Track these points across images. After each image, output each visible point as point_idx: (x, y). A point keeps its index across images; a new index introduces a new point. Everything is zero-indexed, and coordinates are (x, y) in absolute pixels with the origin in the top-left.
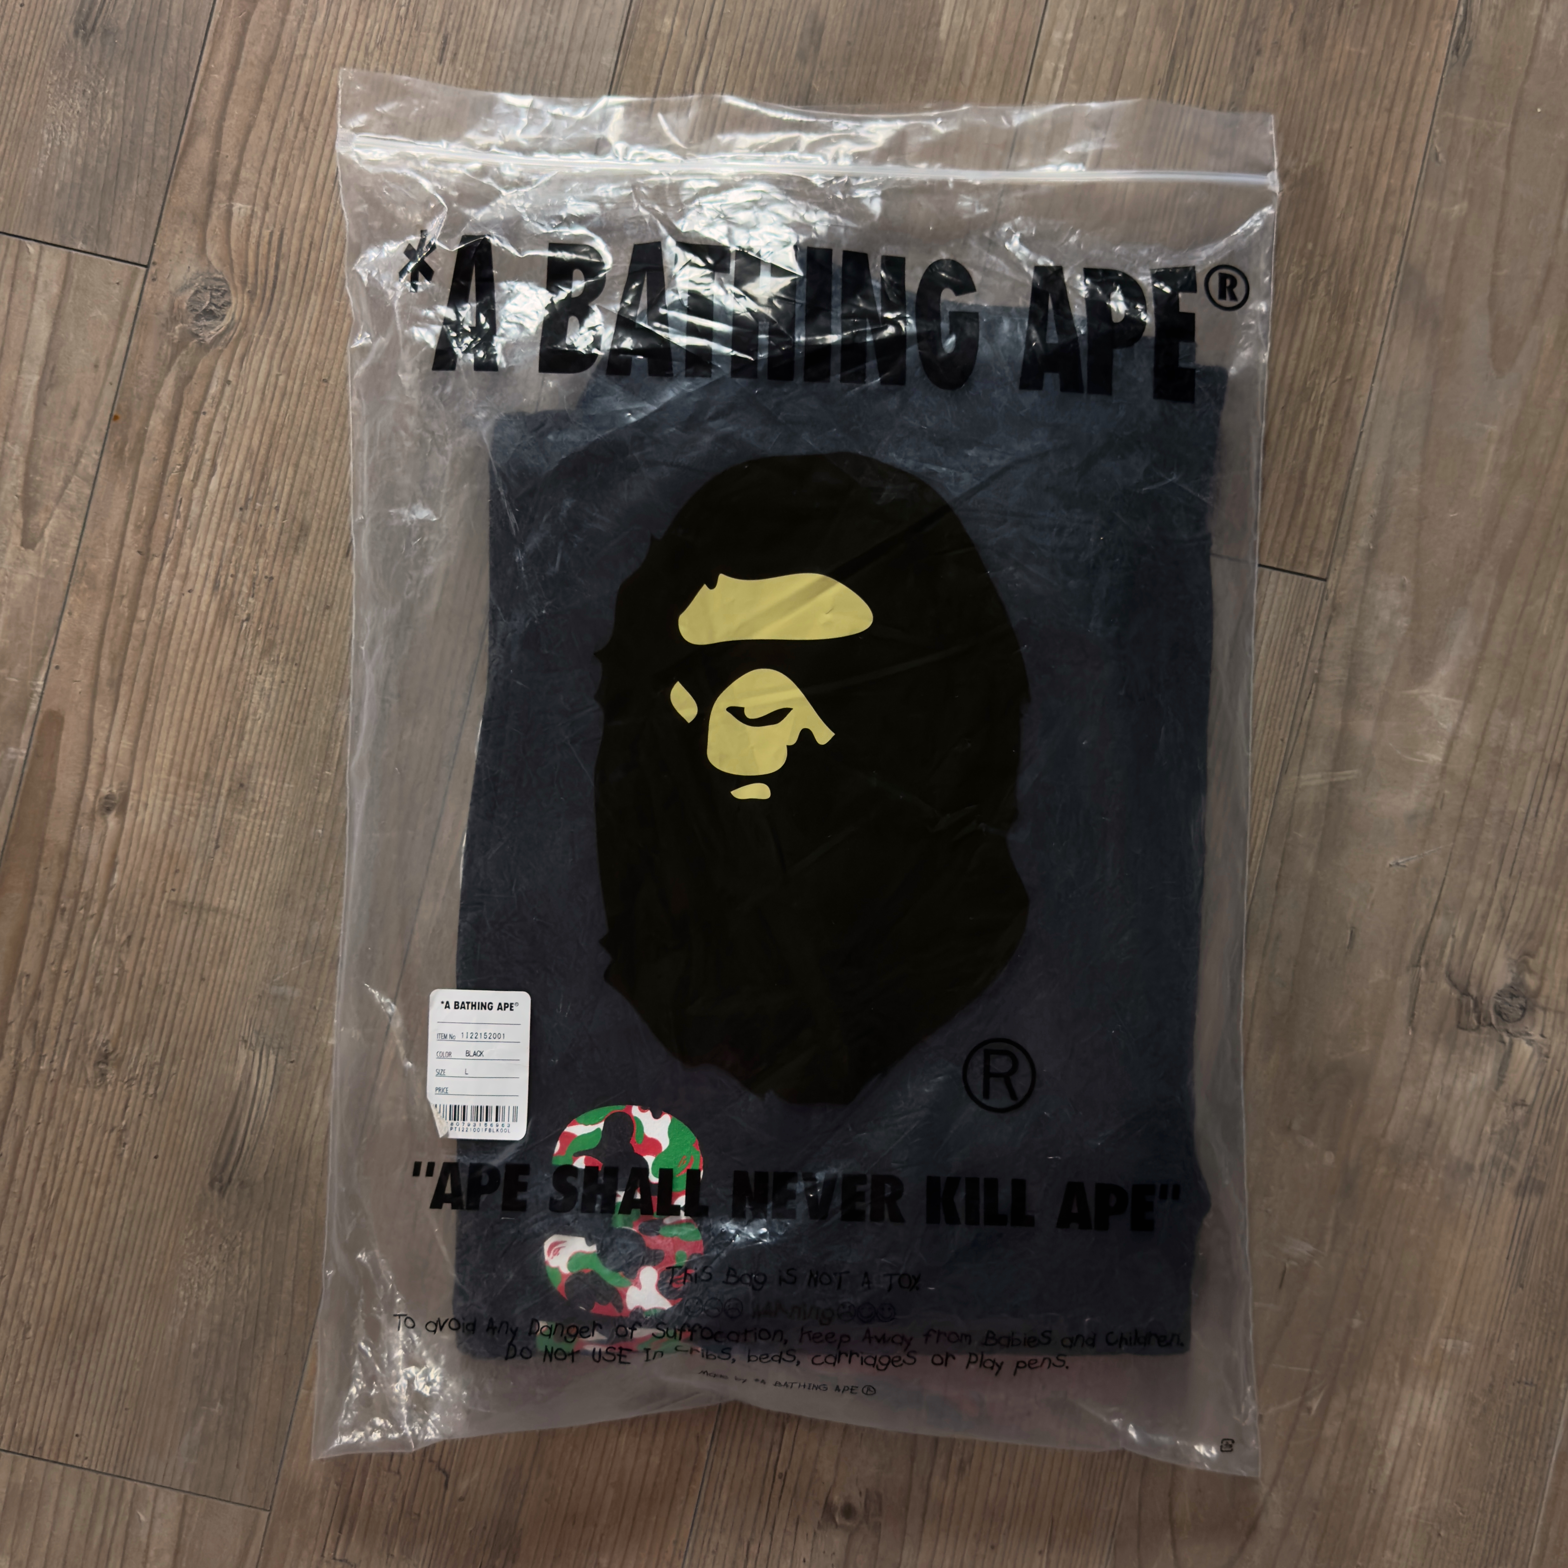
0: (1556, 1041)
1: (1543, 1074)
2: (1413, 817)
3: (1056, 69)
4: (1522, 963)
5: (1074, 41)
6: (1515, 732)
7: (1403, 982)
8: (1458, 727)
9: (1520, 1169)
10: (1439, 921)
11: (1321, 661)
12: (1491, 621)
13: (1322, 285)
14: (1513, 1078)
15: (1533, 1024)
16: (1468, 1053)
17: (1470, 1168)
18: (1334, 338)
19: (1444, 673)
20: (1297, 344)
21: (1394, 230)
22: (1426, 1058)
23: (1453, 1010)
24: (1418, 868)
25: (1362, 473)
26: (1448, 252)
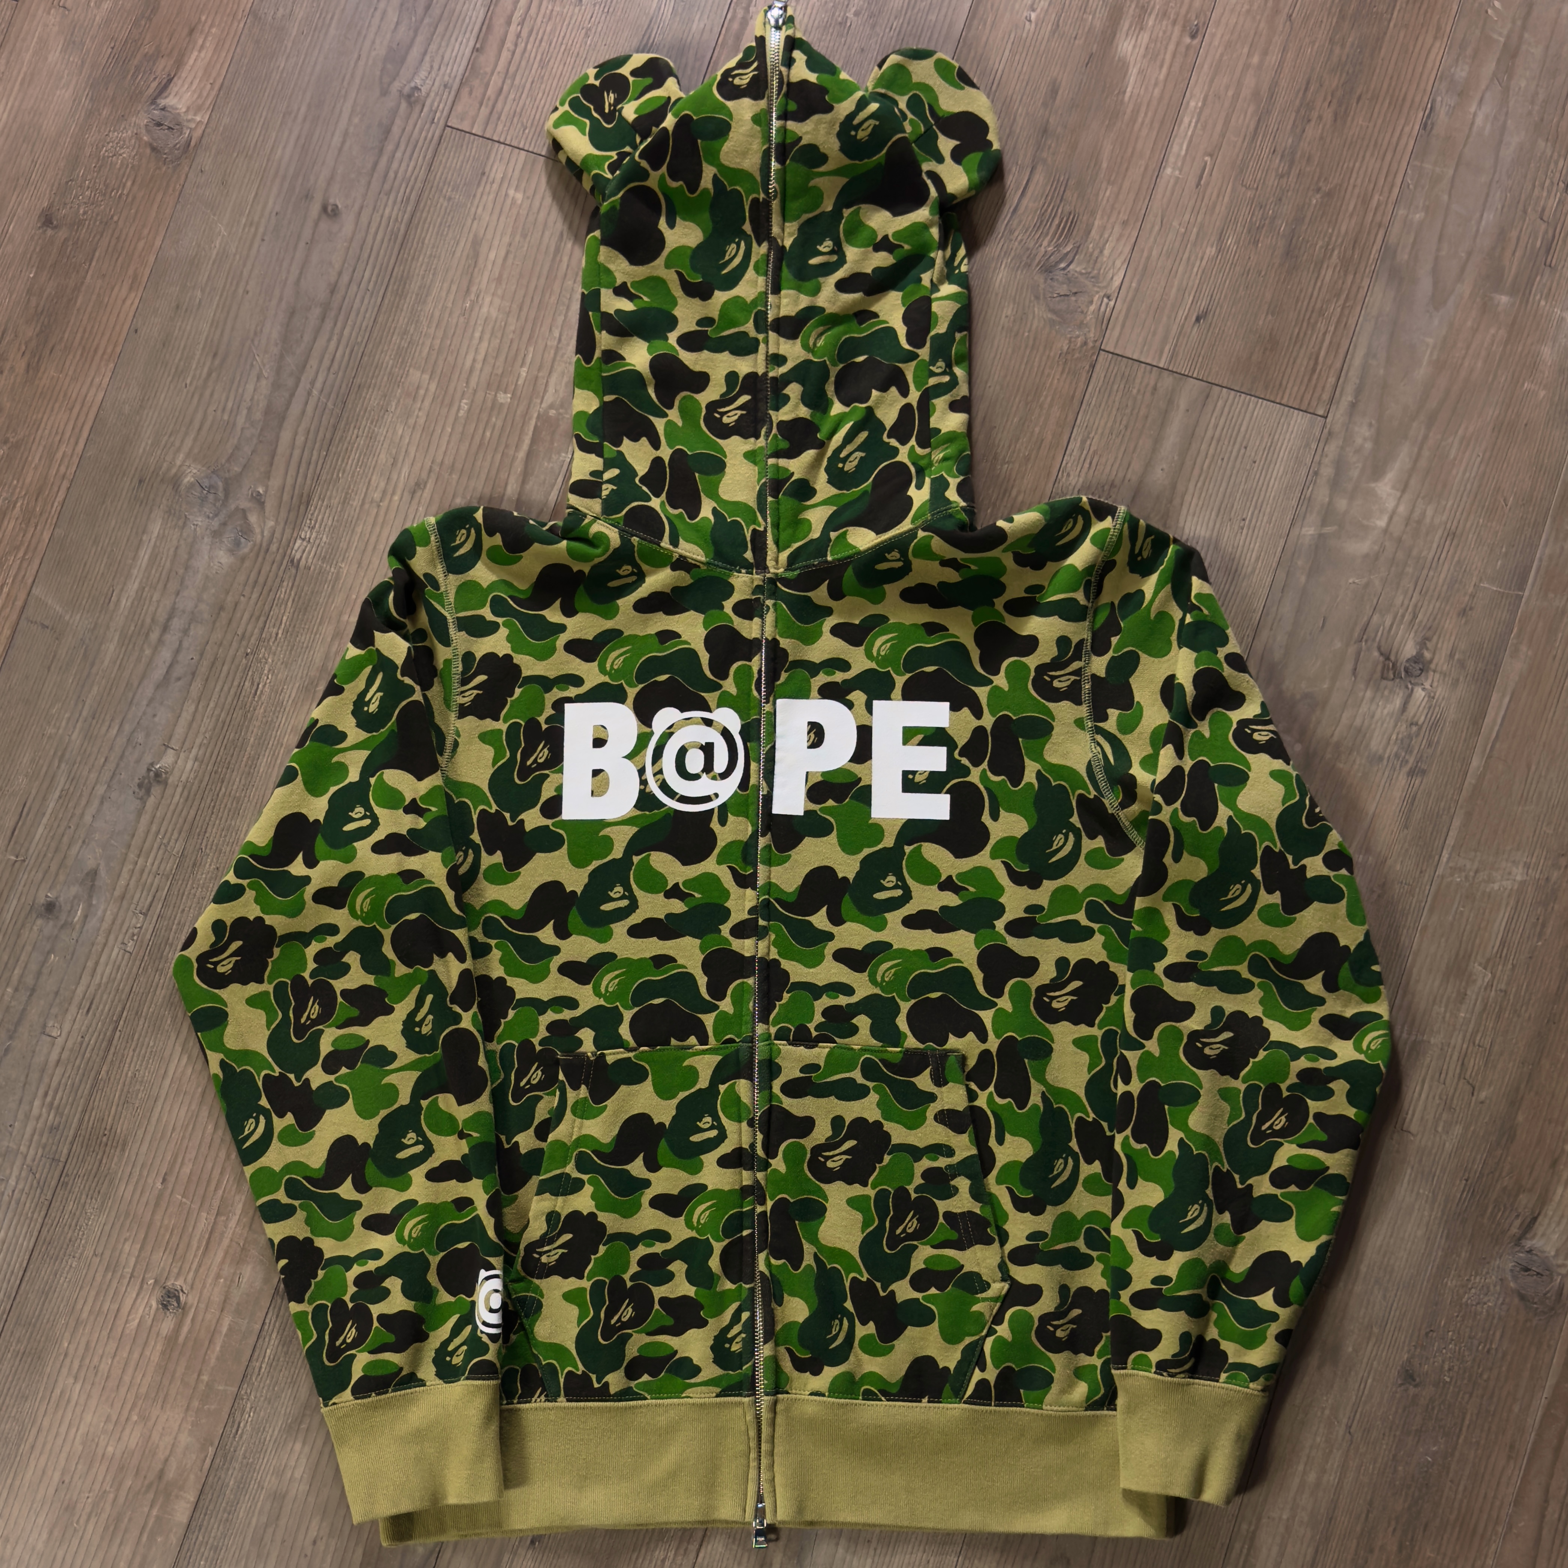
0: (1440, 689)
1: (1430, 708)
2: (1366, 556)
3: (1190, 122)
4: (1423, 644)
5: (1202, 109)
6: (1429, 513)
7: (1352, 650)
8: (1397, 506)
9: (1412, 760)
10: (1376, 618)
11: (1320, 463)
12: (1421, 449)
13: (1336, 252)
14: (1412, 710)
15: (1427, 679)
16: (1386, 693)
17: (1381, 758)
18: (1341, 282)
19: (1390, 476)
20: (1319, 284)
21: (1380, 226)
22: (1361, 694)
23: (1379, 668)
24: (1367, 585)
25: (1351, 359)
26: (1411, 240)
